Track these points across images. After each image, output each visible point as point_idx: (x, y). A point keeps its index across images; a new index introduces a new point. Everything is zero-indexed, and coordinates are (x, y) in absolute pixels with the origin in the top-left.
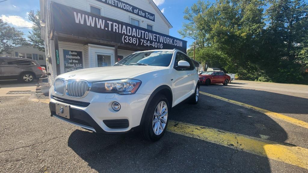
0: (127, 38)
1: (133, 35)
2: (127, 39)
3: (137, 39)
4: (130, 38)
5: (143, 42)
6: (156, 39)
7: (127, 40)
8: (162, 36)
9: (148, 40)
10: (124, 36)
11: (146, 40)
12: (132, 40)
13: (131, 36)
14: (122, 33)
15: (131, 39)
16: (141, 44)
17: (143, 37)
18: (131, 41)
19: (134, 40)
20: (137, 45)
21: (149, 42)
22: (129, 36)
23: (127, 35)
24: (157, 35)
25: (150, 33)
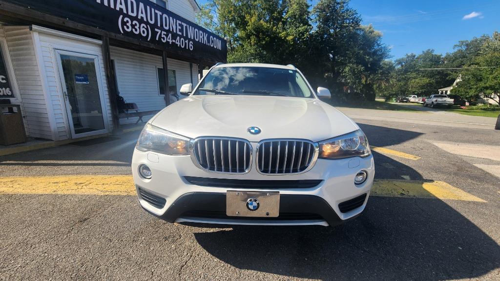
0: (128, 22)
1: (139, 17)
2: (127, 24)
3: (148, 26)
4: (134, 23)
5: (161, 35)
6: (181, 30)
7: (128, 27)
8: (191, 27)
9: (168, 31)
10: (121, 16)
11: (165, 30)
12: (139, 28)
13: (136, 18)
14: (118, 9)
15: (136, 24)
16: (157, 39)
17: (159, 25)
18: (136, 30)
19: (142, 29)
20: (148, 40)
21: (170, 35)
22: (132, 18)
23: (127, 15)
24: (183, 24)
25: (171, 18)
